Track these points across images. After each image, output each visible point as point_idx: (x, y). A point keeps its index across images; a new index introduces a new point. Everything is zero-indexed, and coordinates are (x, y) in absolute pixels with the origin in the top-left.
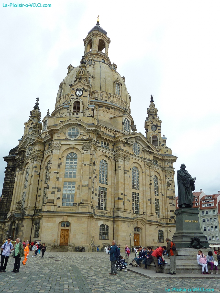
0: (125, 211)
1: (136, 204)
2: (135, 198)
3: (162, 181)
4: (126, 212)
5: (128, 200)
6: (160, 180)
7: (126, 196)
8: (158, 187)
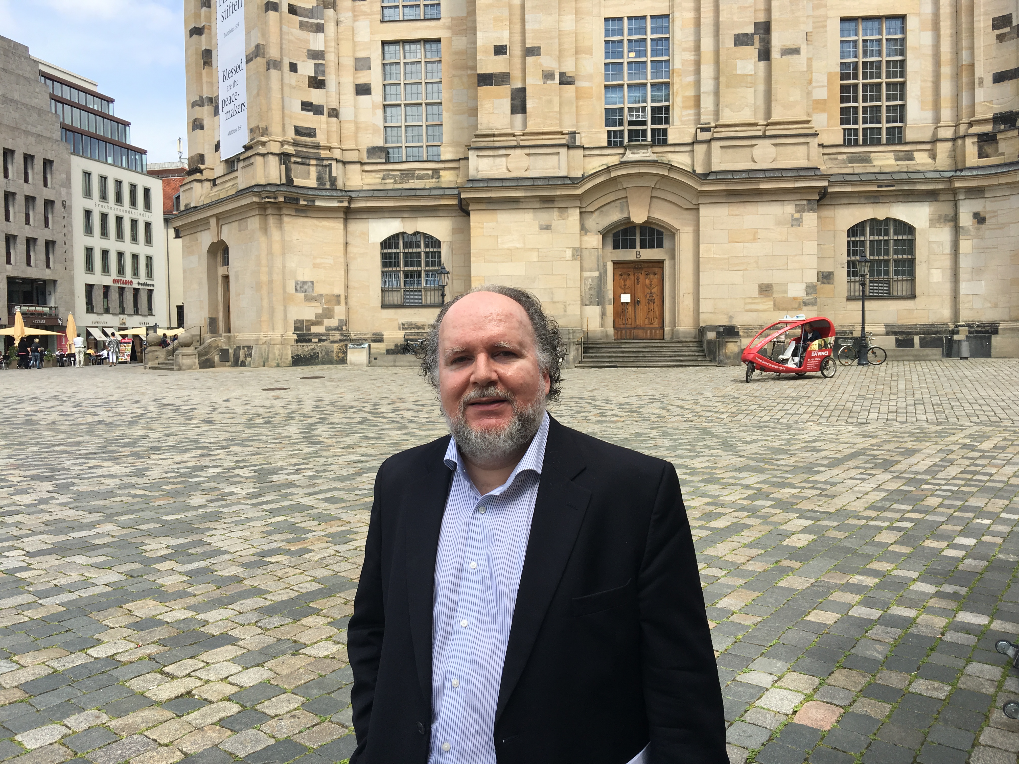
0: (519, 146)
1: (637, 87)
2: (633, 53)
5: (549, 76)
7: (537, 51)
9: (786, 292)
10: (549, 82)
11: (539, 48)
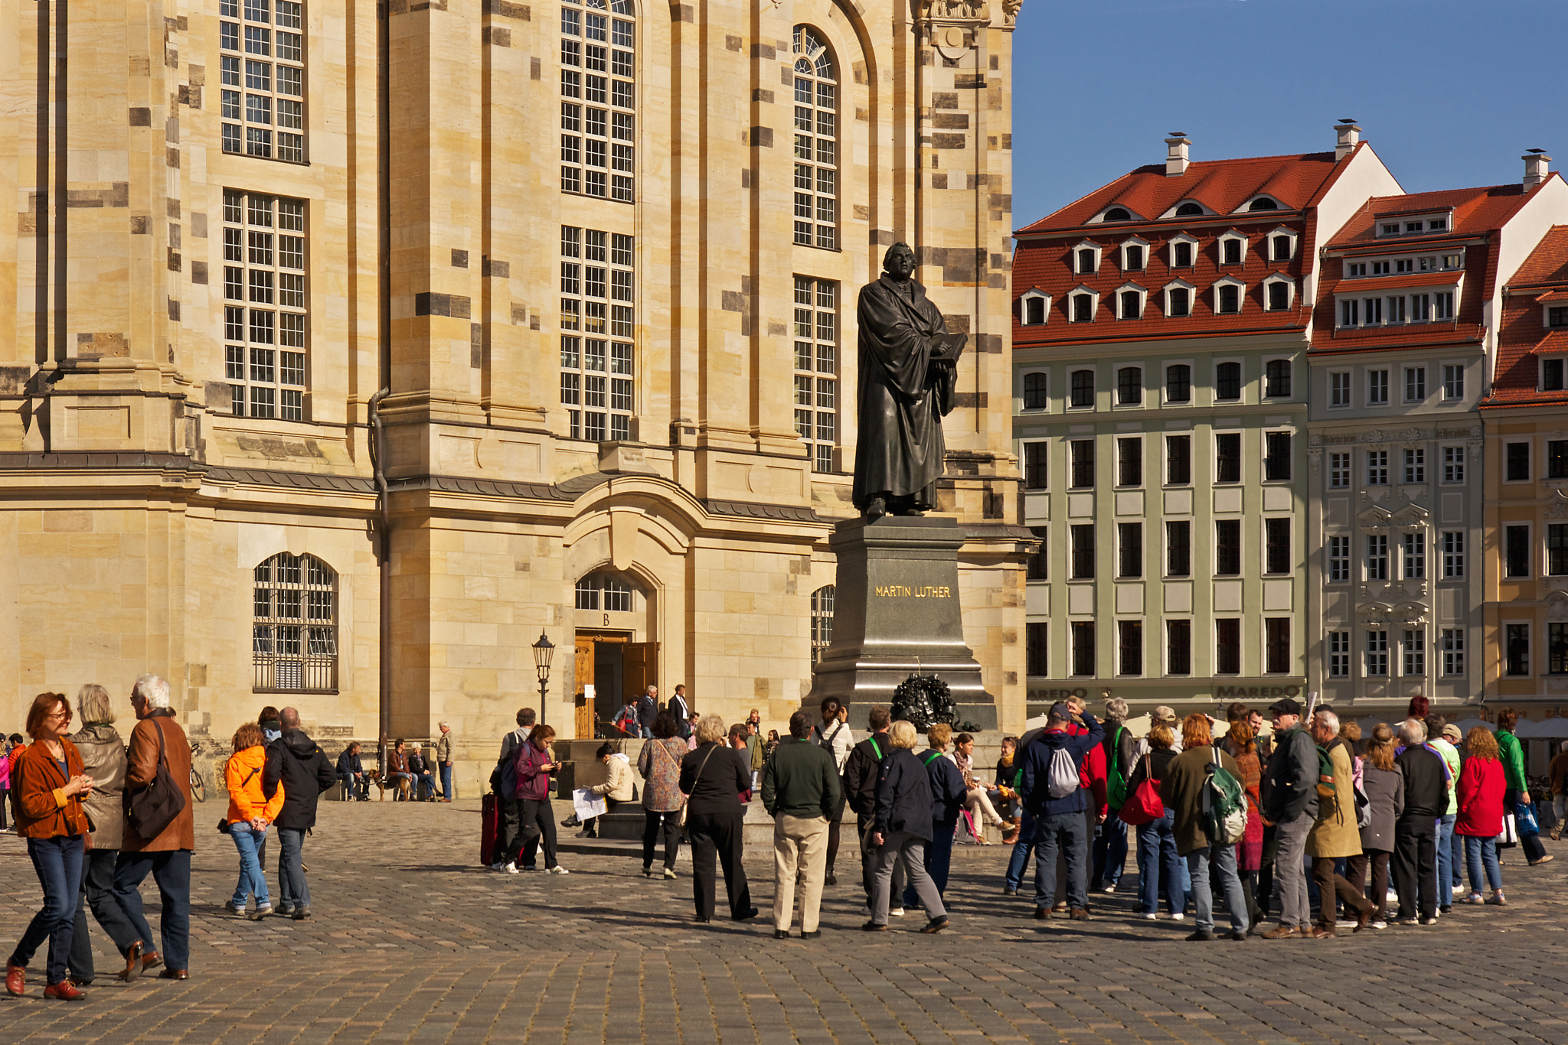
0: (489, 426)
1: (596, 347)
2: (592, 290)
3: (886, 89)
4: (502, 435)
5: (518, 313)
6: (858, 77)
7: (503, 269)
8: (831, 151)
9: (781, 692)
10: (519, 323)
11: (507, 264)
